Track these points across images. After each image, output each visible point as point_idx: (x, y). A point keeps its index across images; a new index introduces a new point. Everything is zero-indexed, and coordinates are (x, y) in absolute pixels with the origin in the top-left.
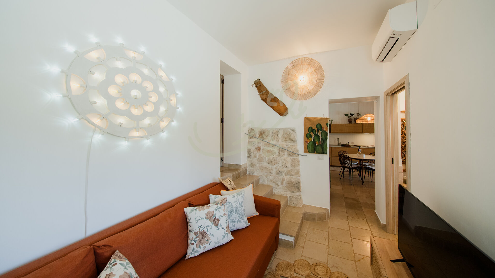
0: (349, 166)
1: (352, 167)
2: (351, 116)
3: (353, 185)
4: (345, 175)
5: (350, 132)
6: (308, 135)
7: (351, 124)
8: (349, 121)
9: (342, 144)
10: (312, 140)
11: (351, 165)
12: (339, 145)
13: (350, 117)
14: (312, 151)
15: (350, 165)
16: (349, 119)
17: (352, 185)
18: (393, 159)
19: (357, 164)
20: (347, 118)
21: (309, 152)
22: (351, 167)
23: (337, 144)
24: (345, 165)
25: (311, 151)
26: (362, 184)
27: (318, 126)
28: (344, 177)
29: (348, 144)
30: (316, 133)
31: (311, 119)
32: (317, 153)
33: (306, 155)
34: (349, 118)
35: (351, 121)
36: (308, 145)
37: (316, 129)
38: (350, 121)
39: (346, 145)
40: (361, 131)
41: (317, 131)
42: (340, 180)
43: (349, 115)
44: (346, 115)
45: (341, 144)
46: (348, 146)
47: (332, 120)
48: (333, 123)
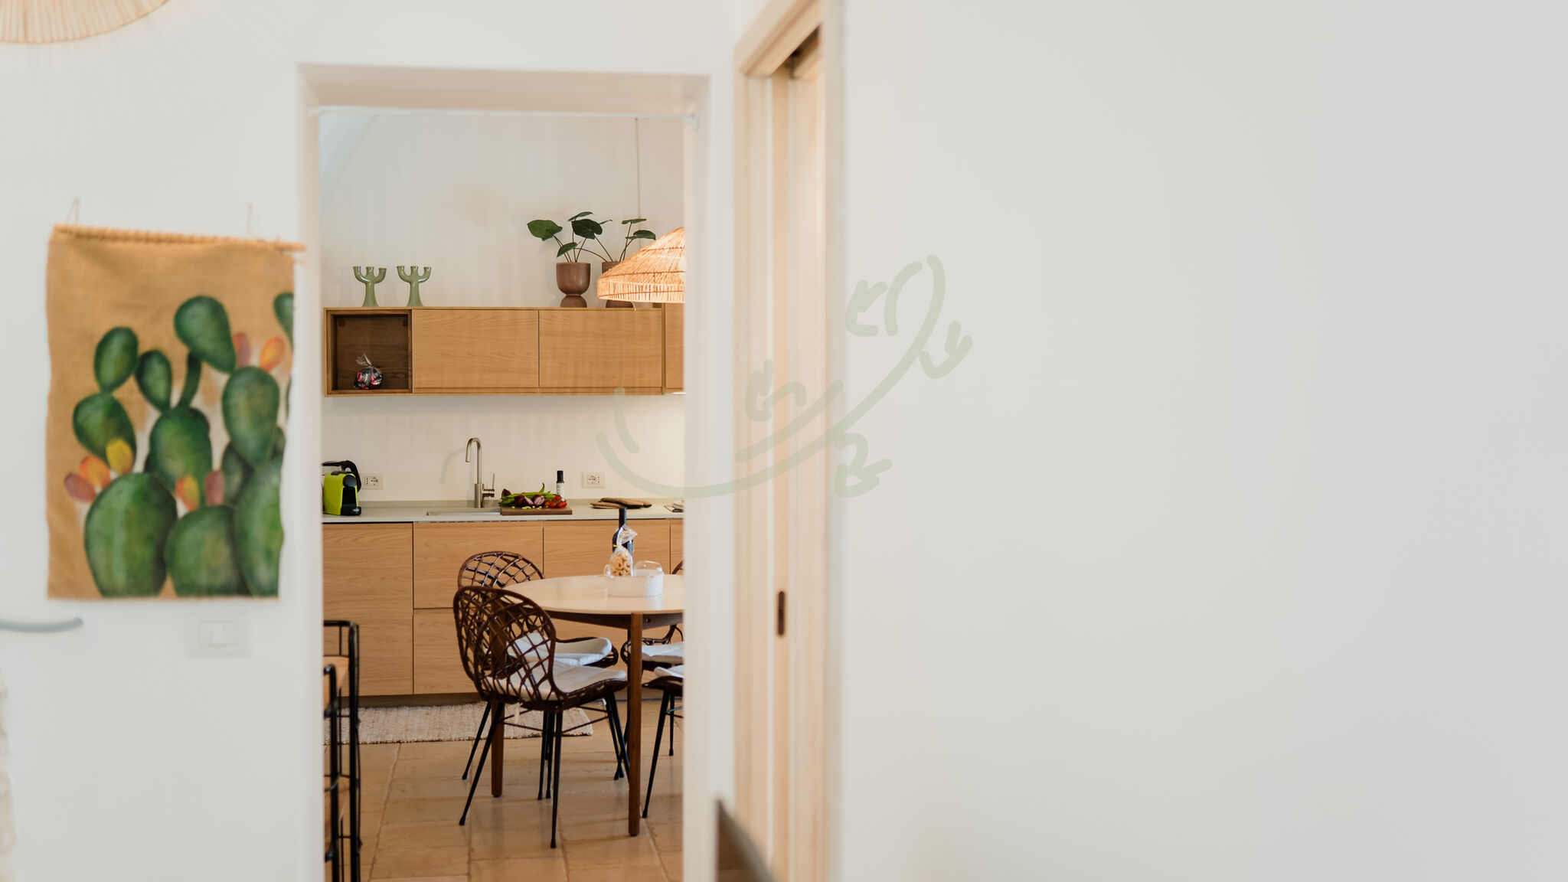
0: (535, 686)
1: (554, 688)
2: (578, 239)
3: (563, 847)
4: (507, 774)
5: (570, 383)
6: (95, 418)
7: (577, 313)
8: (563, 290)
9: (506, 493)
10: (139, 467)
11: (549, 676)
12: (481, 499)
13: (571, 252)
14: (131, 573)
15: (538, 674)
16: (561, 268)
17: (553, 845)
19: (604, 663)
20: (545, 255)
21: (107, 592)
22: (545, 689)
23: (466, 494)
24: (503, 682)
25: (120, 578)
26: (634, 830)
27: (199, 322)
28: (497, 790)
29: (551, 489)
30: (169, 392)
31: (130, 245)
32: (188, 589)
33: (77, 623)
34: (562, 259)
35: (581, 282)
36: (98, 515)
37: (178, 354)
38: (571, 284)
39: (534, 497)
40: (656, 379)
41: (180, 368)
42: (462, 822)
43: (567, 235)
44: (544, 229)
45: (498, 496)
46: (555, 504)
47: (421, 272)
48: (429, 296)
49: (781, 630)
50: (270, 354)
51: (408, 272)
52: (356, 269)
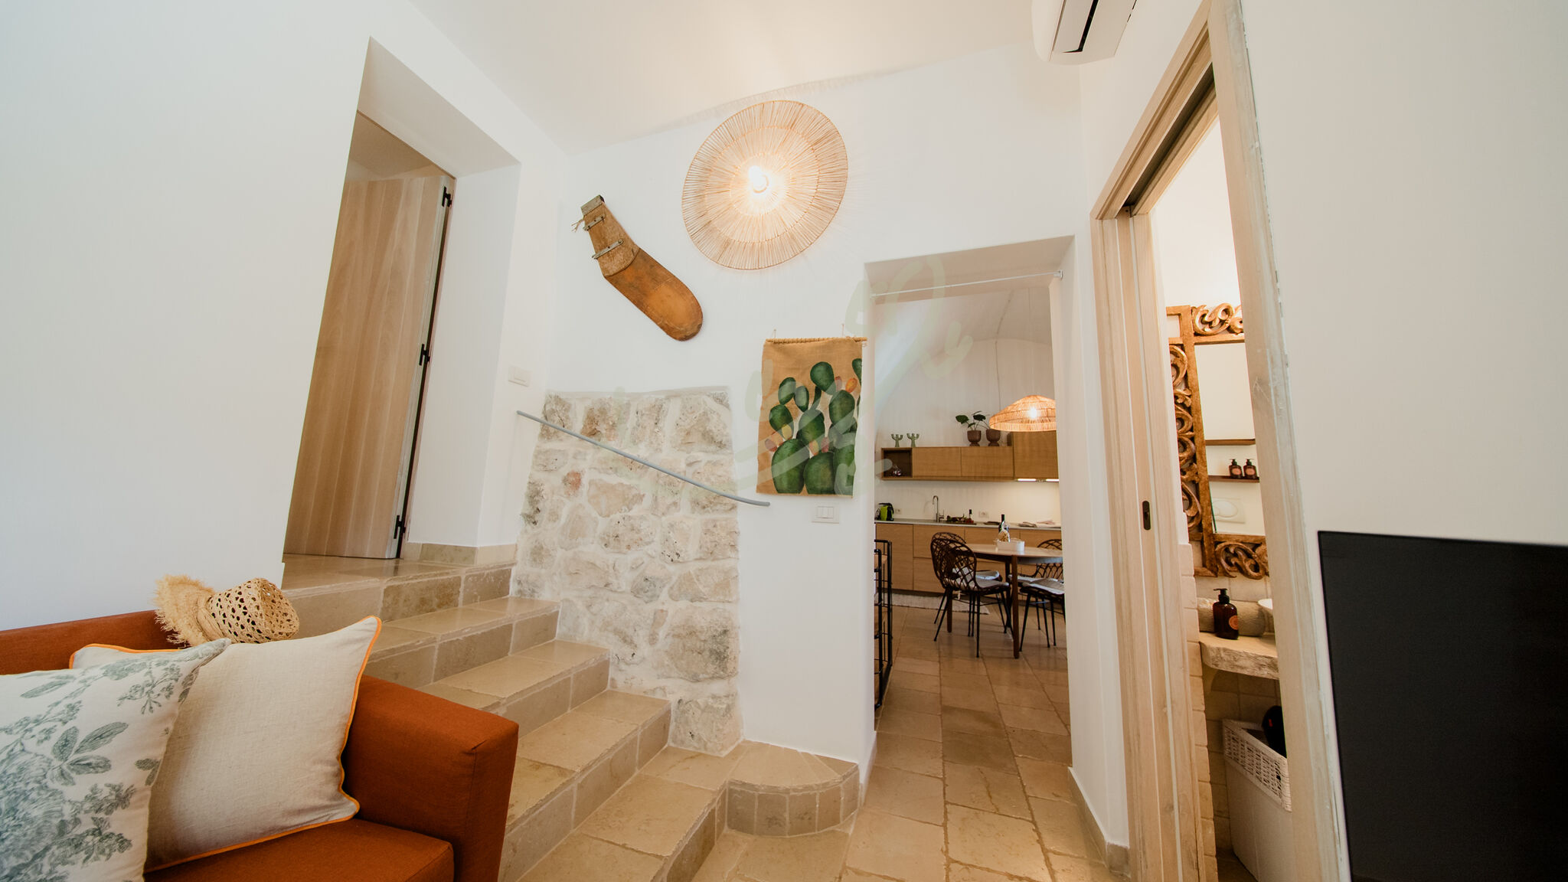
0: (968, 583)
1: (976, 585)
2: (976, 421)
3: (982, 657)
4: (954, 624)
5: (974, 475)
6: (778, 415)
7: (975, 448)
8: (970, 441)
9: (948, 517)
10: (794, 437)
11: (974, 579)
12: (939, 519)
13: (973, 426)
14: (790, 483)
15: (969, 578)
16: (969, 432)
17: (978, 656)
18: (1146, 506)
19: (997, 579)
20: (962, 430)
21: (780, 491)
22: (972, 585)
23: (933, 517)
24: (953, 581)
25: (785, 484)
26: (1016, 656)
27: (820, 373)
28: (950, 629)
29: (967, 516)
30: (808, 404)
32: (814, 491)
33: (767, 505)
34: (969, 429)
35: (978, 438)
36: (778, 457)
37: (812, 386)
38: (974, 438)
39: (960, 518)
40: (1010, 473)
41: (812, 393)
42: (935, 640)
43: (971, 420)
44: (962, 419)
45: (945, 519)
46: (969, 521)
47: (915, 436)
48: (918, 443)
49: (1147, 525)
50: (851, 385)
51: (911, 436)
52: (892, 435)
